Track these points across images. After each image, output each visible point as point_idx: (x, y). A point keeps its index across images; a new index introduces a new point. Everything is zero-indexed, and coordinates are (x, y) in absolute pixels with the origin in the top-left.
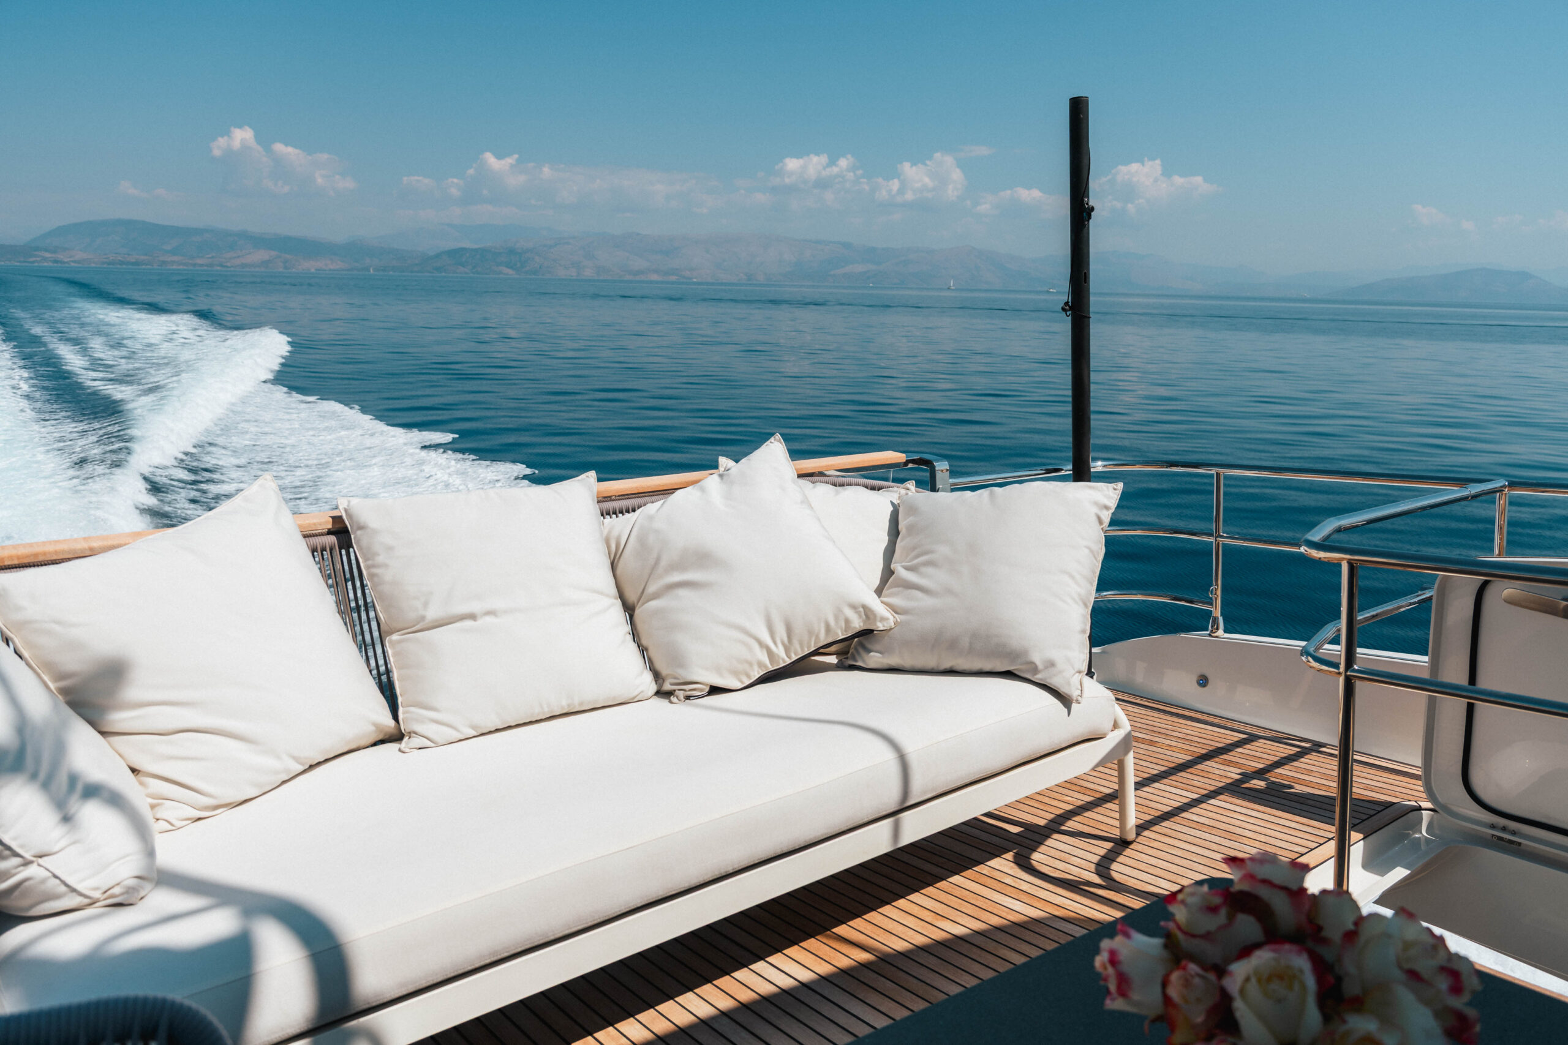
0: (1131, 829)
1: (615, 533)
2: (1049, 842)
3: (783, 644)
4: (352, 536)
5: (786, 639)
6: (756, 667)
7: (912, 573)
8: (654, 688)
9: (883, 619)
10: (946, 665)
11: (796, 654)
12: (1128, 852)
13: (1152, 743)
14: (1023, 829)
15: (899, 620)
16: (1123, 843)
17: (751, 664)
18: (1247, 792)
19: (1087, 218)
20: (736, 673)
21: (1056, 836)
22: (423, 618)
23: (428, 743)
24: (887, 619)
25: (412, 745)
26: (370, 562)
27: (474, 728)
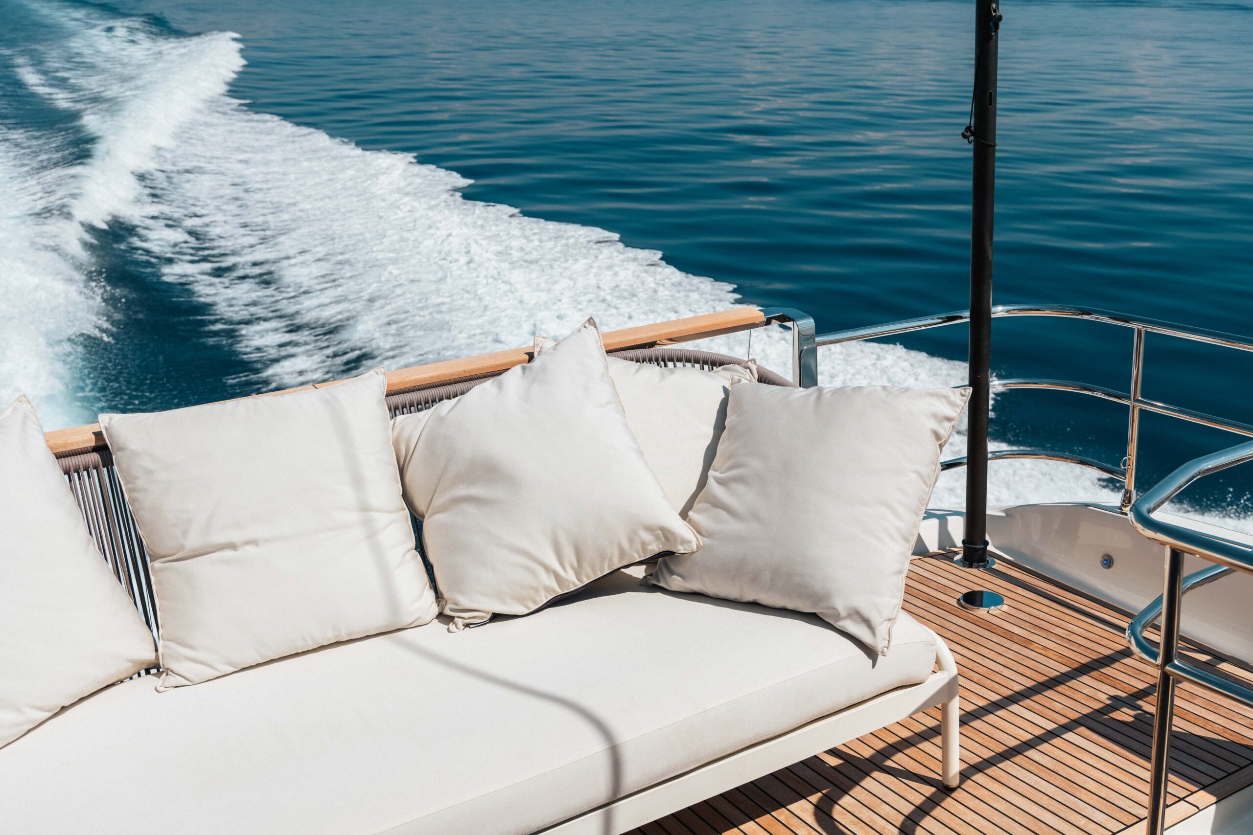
0: (955, 776)
1: (405, 435)
2: (867, 782)
3: (572, 567)
4: (114, 457)
5: (575, 563)
6: (543, 593)
7: (723, 487)
8: (435, 610)
9: (685, 542)
10: (749, 597)
11: (588, 578)
12: (948, 803)
13: (1026, 643)
14: (841, 762)
15: (701, 544)
16: (945, 790)
17: (536, 590)
18: (1111, 724)
19: (993, 29)
20: (521, 600)
21: (876, 774)
22: (182, 547)
23: (184, 682)
24: (689, 542)
25: (167, 684)
26: (130, 486)
27: (231, 664)
